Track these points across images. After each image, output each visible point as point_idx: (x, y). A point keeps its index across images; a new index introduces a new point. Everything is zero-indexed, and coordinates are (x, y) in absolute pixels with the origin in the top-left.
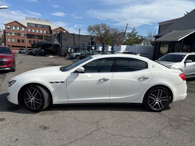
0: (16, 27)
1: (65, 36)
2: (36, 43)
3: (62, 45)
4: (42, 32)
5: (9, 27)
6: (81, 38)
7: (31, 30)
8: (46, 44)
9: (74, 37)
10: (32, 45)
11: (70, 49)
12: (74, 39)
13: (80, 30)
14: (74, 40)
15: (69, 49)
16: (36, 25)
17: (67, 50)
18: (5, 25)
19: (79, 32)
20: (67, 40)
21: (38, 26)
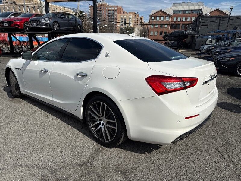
0: (160, 17)
1: (205, 21)
2: (169, 35)
3: (198, 34)
4: (189, 19)
5: (153, 18)
6: (233, 20)
7: (176, 19)
8: (181, 35)
9: (220, 21)
10: (164, 37)
11: (210, 39)
12: (219, 23)
13: (232, 9)
14: (219, 25)
15: (208, 39)
16: (184, 11)
17: (204, 42)
18: (150, 16)
19: (231, 12)
20: (207, 26)
21: (186, 13)
